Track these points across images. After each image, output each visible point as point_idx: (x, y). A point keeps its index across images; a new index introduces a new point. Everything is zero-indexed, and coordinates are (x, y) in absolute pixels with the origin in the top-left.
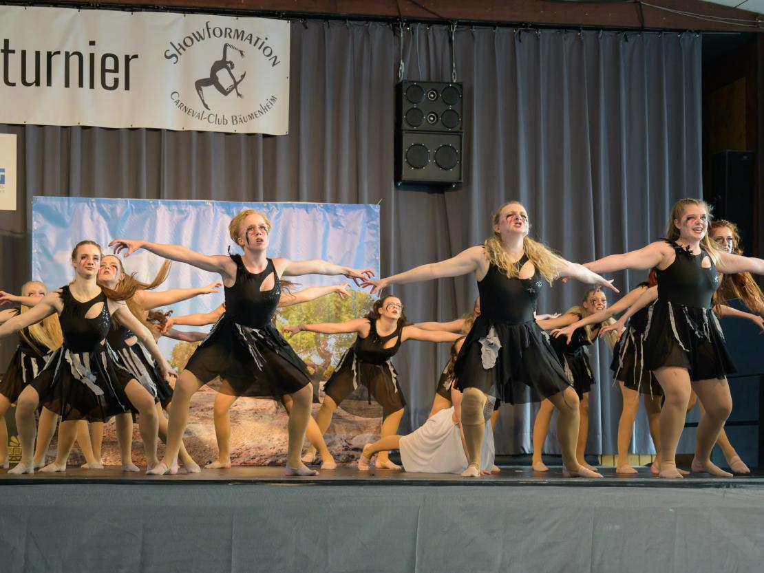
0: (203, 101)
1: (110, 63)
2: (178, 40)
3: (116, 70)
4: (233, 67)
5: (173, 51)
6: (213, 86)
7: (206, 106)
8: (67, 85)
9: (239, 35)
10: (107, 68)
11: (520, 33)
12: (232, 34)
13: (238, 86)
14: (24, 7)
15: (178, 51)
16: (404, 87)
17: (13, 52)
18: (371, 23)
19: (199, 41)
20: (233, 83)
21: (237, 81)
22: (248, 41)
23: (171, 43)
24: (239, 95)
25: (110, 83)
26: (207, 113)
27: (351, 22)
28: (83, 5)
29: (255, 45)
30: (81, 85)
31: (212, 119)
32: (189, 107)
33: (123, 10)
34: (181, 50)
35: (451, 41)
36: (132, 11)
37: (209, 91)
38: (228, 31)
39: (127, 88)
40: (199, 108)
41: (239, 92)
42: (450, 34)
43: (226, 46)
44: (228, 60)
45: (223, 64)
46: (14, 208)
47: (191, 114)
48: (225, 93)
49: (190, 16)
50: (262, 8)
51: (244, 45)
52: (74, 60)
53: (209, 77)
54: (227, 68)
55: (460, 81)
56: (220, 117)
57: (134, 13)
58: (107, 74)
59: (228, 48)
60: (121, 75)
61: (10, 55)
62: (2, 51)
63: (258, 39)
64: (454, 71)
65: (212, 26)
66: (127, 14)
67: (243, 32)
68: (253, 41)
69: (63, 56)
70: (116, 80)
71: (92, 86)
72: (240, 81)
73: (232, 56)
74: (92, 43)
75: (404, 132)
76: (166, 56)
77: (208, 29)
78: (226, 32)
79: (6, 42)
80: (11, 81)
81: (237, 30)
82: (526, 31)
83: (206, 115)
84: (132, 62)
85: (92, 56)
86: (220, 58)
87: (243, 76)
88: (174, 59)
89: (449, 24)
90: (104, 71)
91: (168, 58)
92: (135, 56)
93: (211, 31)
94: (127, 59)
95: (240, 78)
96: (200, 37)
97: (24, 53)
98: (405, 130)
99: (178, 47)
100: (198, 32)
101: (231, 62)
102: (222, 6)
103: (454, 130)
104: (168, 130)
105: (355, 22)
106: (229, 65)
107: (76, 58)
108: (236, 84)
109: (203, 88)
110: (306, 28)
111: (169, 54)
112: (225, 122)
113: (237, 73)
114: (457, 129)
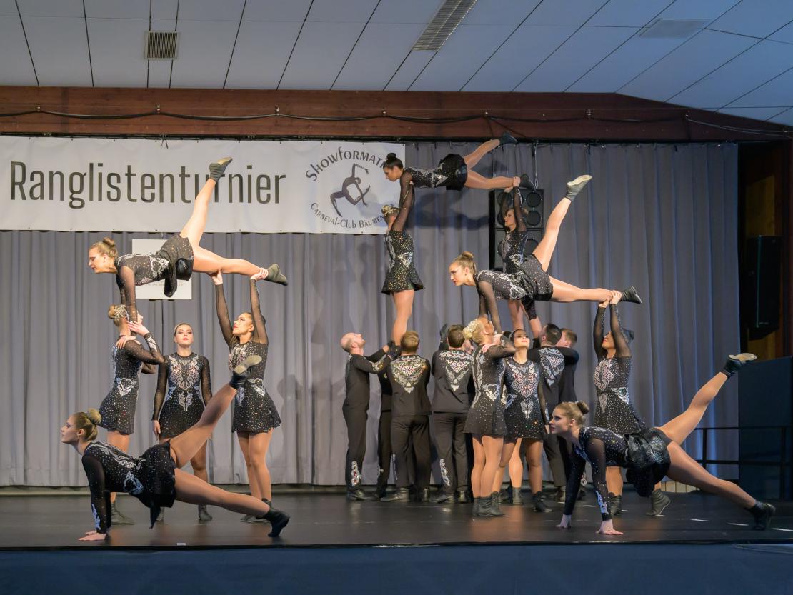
0: (337, 210)
1: (264, 183)
2: (317, 162)
3: (269, 187)
4: (360, 182)
5: (313, 171)
6: (344, 198)
7: (339, 214)
8: (231, 201)
9: (365, 156)
10: (262, 186)
11: (589, 147)
12: (359, 156)
13: (364, 198)
14: (196, 141)
15: (316, 171)
16: (496, 195)
17: (189, 176)
18: (469, 143)
19: (333, 162)
20: (359, 195)
21: (363, 193)
22: (372, 161)
23: (312, 165)
24: (364, 204)
25: (264, 197)
26: (340, 219)
27: (454, 143)
28: (242, 137)
29: (377, 164)
30: (241, 200)
31: (344, 223)
32: (325, 214)
33: (274, 140)
34: (319, 171)
35: (533, 155)
36: (281, 140)
37: (342, 202)
38: (356, 154)
39: (277, 201)
40: (333, 215)
41: (365, 202)
42: (533, 150)
43: (354, 166)
44: (356, 177)
45: (353, 180)
46: (190, 297)
47: (327, 220)
48: (354, 203)
49: (325, 143)
50: (382, 135)
51: (368, 164)
52: (236, 181)
53: (341, 190)
54: (356, 183)
55: (541, 188)
56: (350, 222)
57: (282, 142)
58: (261, 191)
59: (356, 167)
60: (272, 191)
61: (186, 179)
62: (180, 176)
63: (380, 159)
64: (536, 180)
65: (343, 150)
66: (277, 143)
67: (368, 154)
68: (376, 162)
69: (227, 178)
70: (269, 196)
71: (250, 201)
72: (366, 193)
73: (359, 173)
74: (250, 167)
75: (496, 230)
76: (307, 176)
77: (340, 153)
78: (354, 155)
79: (183, 168)
80: (187, 199)
81: (363, 153)
82: (595, 145)
83: (339, 221)
84: (280, 181)
85: (250, 177)
86: (350, 175)
87: (368, 189)
88: (314, 177)
89: (533, 142)
90: (259, 188)
91: (310, 177)
92: (284, 176)
93: (343, 154)
94: (277, 179)
95: (365, 191)
96: (334, 159)
97: (197, 177)
98: (498, 228)
99: (317, 168)
100: (332, 156)
101: (358, 179)
102: (351, 135)
103: (536, 227)
104: (310, 234)
105: (456, 143)
106: (357, 181)
107: (238, 178)
108: (363, 195)
109: (337, 199)
110: (418, 149)
111: (309, 174)
112: (354, 225)
113: (363, 186)
114: (539, 226)
